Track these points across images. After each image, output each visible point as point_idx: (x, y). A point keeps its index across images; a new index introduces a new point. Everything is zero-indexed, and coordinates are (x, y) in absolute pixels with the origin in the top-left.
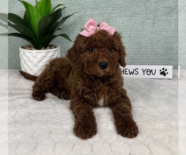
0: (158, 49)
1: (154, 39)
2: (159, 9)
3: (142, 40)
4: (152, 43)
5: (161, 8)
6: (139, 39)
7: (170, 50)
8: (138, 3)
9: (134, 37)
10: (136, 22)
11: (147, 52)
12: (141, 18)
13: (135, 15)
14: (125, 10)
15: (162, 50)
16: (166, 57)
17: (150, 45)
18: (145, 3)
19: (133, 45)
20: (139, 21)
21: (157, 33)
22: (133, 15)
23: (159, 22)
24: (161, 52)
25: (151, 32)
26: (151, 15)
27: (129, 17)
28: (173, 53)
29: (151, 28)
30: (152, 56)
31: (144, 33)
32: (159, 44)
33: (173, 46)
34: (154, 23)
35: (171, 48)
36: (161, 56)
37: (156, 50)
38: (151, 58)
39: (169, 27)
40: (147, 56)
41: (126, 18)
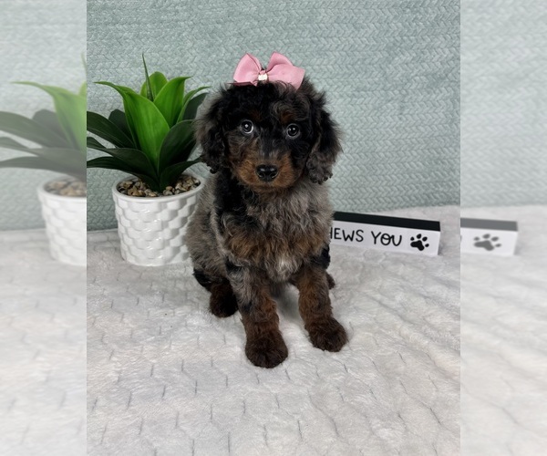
0: (412, 163)
1: (403, 142)
2: (412, 77)
3: (378, 145)
4: (399, 150)
5: (416, 75)
6: (371, 144)
7: (437, 163)
8: (369, 66)
9: (361, 139)
10: (364, 107)
11: (389, 170)
12: (375, 98)
13: (363, 93)
14: (340, 84)
15: (421, 164)
16: (429, 179)
17: (395, 155)
18: (382, 66)
19: (358, 157)
20: (371, 106)
21: (409, 129)
22: (356, 93)
23: (413, 105)
24: (417, 168)
25: (397, 128)
26: (397, 92)
27: (350, 97)
28: (444, 169)
29: (397, 118)
30: (398, 178)
31: (382, 129)
32: (413, 152)
33: (443, 155)
34: (402, 108)
35: (438, 159)
36: (417, 177)
37: (407, 165)
38: (398, 181)
39: (434, 114)
40: (389, 178)
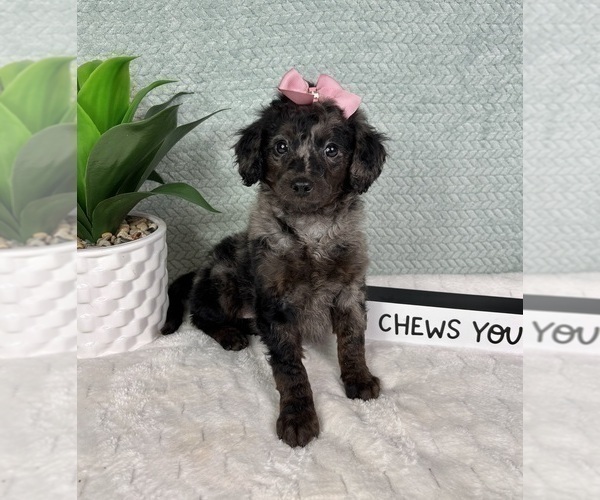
0: (498, 211)
1: (486, 180)
2: (503, 85)
3: (449, 183)
4: (480, 191)
5: (508, 83)
6: (440, 181)
8: (439, 67)
9: (426, 174)
10: (432, 127)
11: (465, 220)
12: (448, 114)
13: (432, 105)
15: (510, 212)
17: (474, 198)
18: (459, 67)
19: (420, 199)
20: (441, 126)
21: (495, 161)
22: (421, 106)
23: (502, 127)
24: (505, 218)
25: (477, 160)
26: (479, 106)
27: (411, 111)
29: (478, 145)
30: (478, 232)
31: (456, 161)
32: (499, 194)
34: (485, 130)
36: (503, 230)
37: (491, 213)
38: (477, 236)
40: (464, 231)
41: (399, 115)
